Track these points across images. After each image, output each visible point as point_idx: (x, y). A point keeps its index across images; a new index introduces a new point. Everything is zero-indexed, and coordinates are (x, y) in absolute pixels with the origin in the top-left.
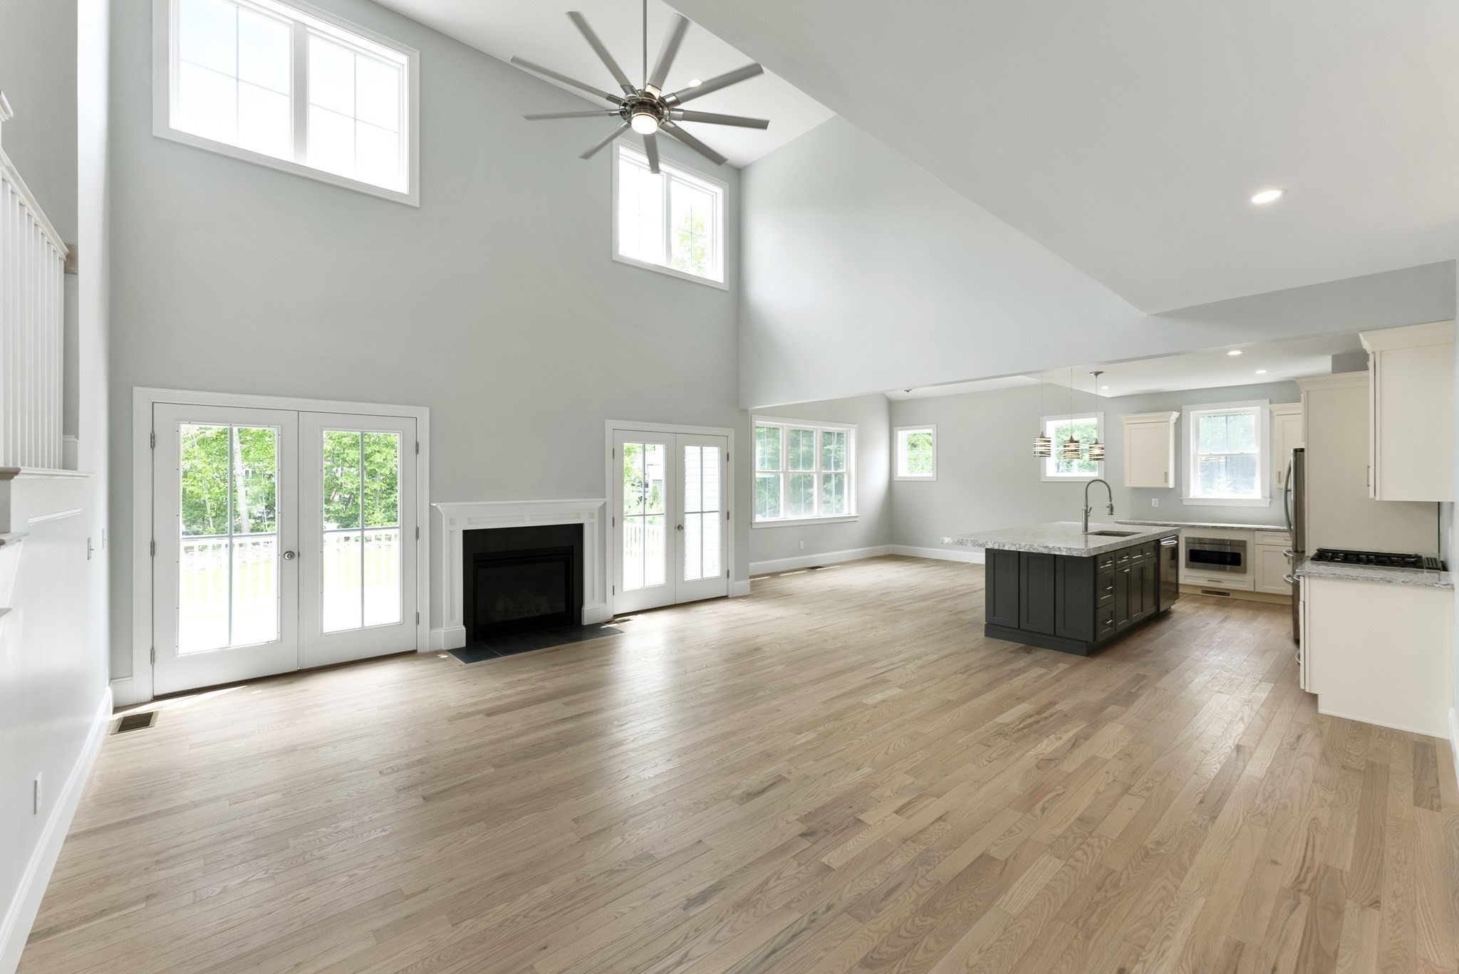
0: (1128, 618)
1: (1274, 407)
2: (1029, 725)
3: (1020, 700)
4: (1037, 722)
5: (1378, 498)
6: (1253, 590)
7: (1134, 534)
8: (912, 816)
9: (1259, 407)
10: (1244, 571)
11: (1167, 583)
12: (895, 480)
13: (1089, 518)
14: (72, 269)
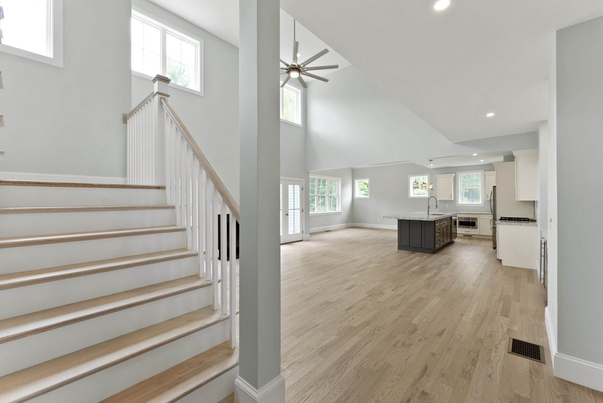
0: (443, 242)
1: (485, 172)
2: (421, 271)
3: (416, 265)
4: (423, 270)
5: (518, 200)
6: (479, 234)
7: (443, 215)
8: (397, 291)
9: (480, 173)
10: (477, 228)
11: (454, 233)
12: (354, 198)
13: (429, 210)
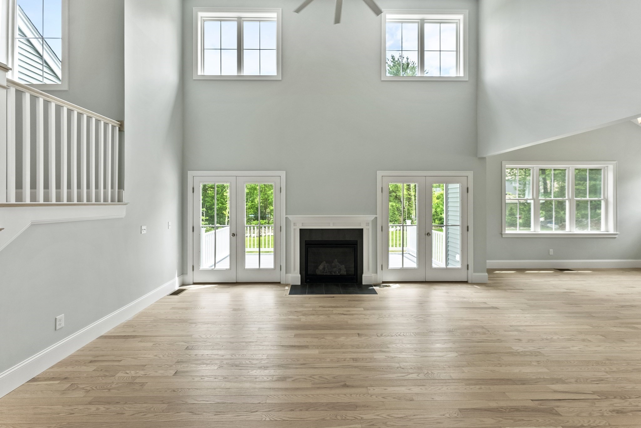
14: (122, 129)
